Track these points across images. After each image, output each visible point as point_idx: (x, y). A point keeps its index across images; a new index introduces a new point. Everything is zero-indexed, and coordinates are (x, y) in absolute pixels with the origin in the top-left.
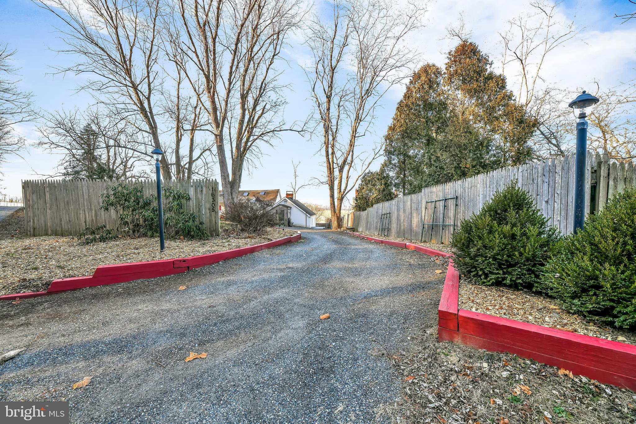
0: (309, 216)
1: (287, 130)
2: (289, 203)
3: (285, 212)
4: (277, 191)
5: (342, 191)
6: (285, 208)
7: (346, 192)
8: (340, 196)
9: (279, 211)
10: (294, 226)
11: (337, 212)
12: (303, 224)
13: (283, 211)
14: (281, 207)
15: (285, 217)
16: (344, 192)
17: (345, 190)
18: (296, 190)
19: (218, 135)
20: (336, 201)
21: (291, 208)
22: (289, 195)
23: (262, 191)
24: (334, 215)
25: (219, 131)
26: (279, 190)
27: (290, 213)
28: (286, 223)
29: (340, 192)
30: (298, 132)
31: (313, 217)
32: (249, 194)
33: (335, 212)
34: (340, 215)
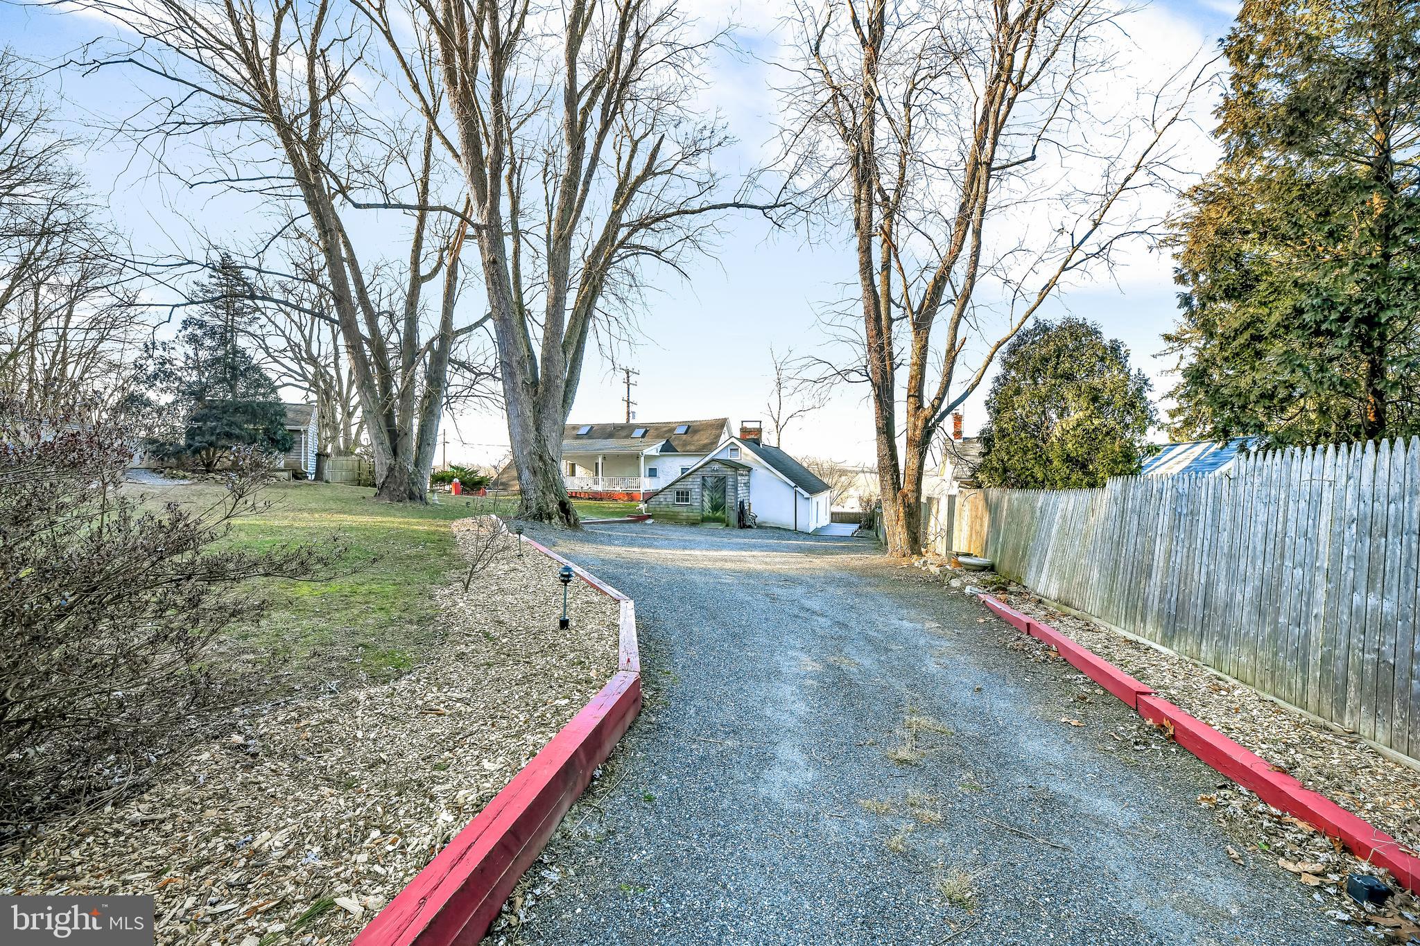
0: (806, 495)
1: (725, 206)
2: (746, 455)
3: (730, 482)
4: (721, 424)
5: (927, 404)
6: (729, 472)
7: (944, 407)
8: (920, 424)
9: (710, 481)
10: (760, 527)
11: (907, 487)
12: (786, 519)
13: (723, 480)
14: (716, 466)
15: (730, 500)
16: (935, 408)
17: (940, 399)
18: (781, 423)
19: (485, 227)
20: (901, 443)
21: (750, 470)
22: (749, 431)
23: (682, 424)
24: (895, 500)
25: (485, 212)
26: (725, 420)
27: (747, 485)
28: (733, 517)
29: (920, 407)
30: (762, 208)
31: (823, 498)
32: (646, 432)
33: (896, 486)
34: (918, 498)
